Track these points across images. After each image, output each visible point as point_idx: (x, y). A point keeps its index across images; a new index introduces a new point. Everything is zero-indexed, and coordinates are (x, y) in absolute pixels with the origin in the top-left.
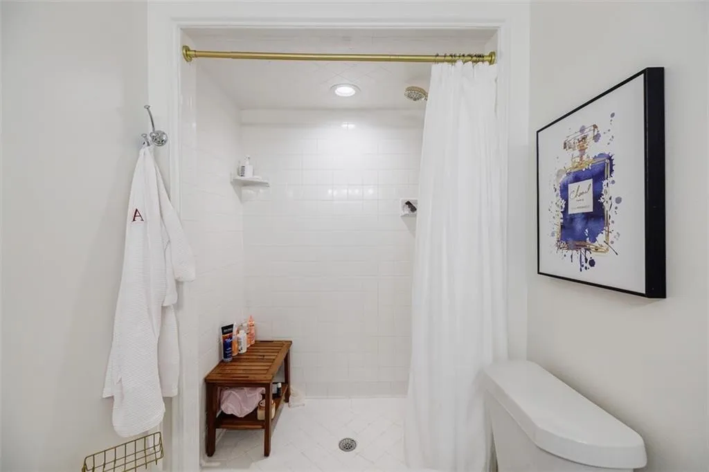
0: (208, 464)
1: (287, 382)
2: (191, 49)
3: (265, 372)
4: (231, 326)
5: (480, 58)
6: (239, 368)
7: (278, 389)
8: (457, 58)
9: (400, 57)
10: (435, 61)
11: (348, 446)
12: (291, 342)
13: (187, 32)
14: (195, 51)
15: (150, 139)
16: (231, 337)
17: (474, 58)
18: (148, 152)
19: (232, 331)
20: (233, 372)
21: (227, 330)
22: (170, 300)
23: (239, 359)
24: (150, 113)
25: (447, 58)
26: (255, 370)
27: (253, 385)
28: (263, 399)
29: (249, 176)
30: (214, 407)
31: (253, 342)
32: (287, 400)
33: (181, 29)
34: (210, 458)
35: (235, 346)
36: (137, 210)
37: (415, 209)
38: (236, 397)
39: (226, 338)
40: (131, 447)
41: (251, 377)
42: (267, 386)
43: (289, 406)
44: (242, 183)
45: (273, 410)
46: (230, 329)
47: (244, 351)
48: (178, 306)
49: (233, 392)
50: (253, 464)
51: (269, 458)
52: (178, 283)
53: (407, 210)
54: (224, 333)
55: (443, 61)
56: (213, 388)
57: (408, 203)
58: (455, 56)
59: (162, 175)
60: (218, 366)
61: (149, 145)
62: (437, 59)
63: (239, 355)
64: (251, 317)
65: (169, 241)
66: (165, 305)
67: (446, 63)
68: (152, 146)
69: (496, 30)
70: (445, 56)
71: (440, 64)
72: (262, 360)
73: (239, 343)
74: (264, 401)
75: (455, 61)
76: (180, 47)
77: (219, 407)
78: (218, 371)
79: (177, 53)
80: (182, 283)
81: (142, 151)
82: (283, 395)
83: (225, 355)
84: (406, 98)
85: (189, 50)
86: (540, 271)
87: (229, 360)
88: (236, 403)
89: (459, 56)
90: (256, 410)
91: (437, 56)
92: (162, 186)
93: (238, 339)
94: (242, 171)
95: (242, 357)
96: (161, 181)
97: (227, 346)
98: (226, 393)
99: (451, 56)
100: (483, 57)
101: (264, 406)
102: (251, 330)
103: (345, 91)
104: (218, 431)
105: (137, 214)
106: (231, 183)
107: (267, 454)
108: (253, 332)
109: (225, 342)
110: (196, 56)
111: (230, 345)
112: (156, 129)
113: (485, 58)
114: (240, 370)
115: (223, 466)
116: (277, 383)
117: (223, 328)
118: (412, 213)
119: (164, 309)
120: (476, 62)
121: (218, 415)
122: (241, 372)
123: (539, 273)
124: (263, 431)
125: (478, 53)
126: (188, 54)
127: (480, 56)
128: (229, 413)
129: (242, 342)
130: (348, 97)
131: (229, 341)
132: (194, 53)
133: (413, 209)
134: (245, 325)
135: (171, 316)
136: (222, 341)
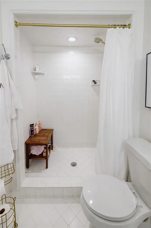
0: (27, 171)
1: (52, 143)
2: (18, 22)
3: (46, 140)
4: (33, 124)
5: (125, 26)
6: (36, 139)
7: (50, 146)
8: (116, 26)
9: (94, 26)
10: (109, 28)
11: (74, 165)
12: (53, 129)
13: (16, 15)
14: (19, 23)
15: (4, 57)
16: (33, 128)
17: (123, 26)
18: (4, 62)
19: (33, 126)
20: (35, 140)
21: (32, 125)
22: (14, 116)
23: (36, 135)
24: (4, 46)
25: (113, 26)
26: (42, 139)
27: (41, 144)
28: (45, 149)
29: (37, 71)
30: (29, 152)
31: (40, 130)
32: (52, 149)
33: (14, 14)
34: (28, 169)
35: (35, 131)
36: (1, 84)
37: (96, 83)
38: (36, 149)
39: (32, 128)
40: (3, 168)
41: (41, 142)
42: (47, 145)
43: (53, 151)
44: (35, 74)
45: (48, 153)
46: (33, 125)
47: (38, 133)
48: (16, 118)
49: (35, 147)
50: (42, 171)
51: (48, 169)
52: (16, 110)
53: (93, 83)
54: (31, 127)
55: (111, 27)
56: (28, 146)
57: (94, 81)
58: (116, 25)
59: (9, 70)
60: (29, 138)
61: (4, 59)
62: (109, 27)
63: (36, 134)
64: (39, 121)
65: (13, 95)
66: (12, 118)
67: (113, 28)
68: (5, 60)
69: (132, 15)
70: (112, 25)
71: (110, 29)
72: (44, 136)
73: (36, 130)
74: (45, 150)
75: (116, 27)
76: (14, 22)
77: (30, 152)
78: (29, 140)
79: (13, 24)
80: (18, 110)
81: (2, 62)
82: (51, 148)
83: (32, 135)
84: (94, 42)
85: (17, 23)
86: (146, 106)
87: (32, 136)
88: (36, 151)
89: (117, 25)
90: (42, 153)
91: (109, 25)
92: (9, 75)
93: (36, 128)
94: (35, 69)
95: (37, 135)
96: (9, 73)
97: (32, 131)
98: (32, 147)
99: (114, 25)
100: (126, 26)
101: (46, 151)
102: (39, 125)
103: (72, 39)
104: (30, 160)
105: (1, 85)
106: (32, 74)
107: (47, 168)
108: (40, 126)
109: (31, 130)
110: (20, 25)
111: (33, 131)
112: (6, 53)
113: (127, 26)
114: (37, 139)
115: (33, 172)
116: (49, 143)
117: (30, 125)
118: (95, 84)
119: (12, 119)
120: (123, 28)
121: (30, 154)
122: (37, 140)
123: (146, 107)
124: (46, 160)
125: (124, 24)
126: (17, 25)
127: (125, 25)
128: (34, 154)
129: (37, 130)
130: (73, 42)
131: (32, 129)
132: (19, 24)
133: (95, 83)
134: (37, 124)
135: (14, 122)
136: (30, 129)
